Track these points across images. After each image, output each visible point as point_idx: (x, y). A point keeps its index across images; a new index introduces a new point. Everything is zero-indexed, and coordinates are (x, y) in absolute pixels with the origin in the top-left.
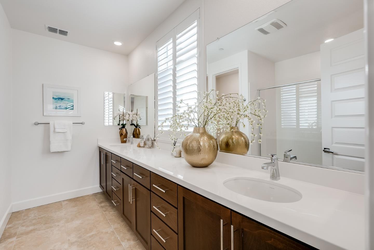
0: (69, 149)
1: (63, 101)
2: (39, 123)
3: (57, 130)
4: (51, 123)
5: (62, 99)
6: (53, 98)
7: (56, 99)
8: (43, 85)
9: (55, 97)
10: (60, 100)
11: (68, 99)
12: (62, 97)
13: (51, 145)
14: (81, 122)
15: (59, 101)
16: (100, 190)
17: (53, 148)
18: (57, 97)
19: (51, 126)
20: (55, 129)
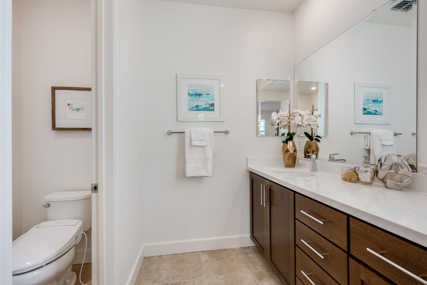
0: (210, 173)
1: (200, 98)
2: (173, 131)
3: (195, 143)
4: (187, 131)
5: (200, 95)
6: (188, 94)
7: (192, 95)
8: (177, 75)
9: (191, 93)
10: (197, 96)
11: (208, 94)
12: (199, 92)
13: (186, 166)
14: (224, 131)
15: (196, 98)
16: (249, 243)
17: (190, 172)
18: (193, 93)
19: (187, 135)
20: (191, 140)
